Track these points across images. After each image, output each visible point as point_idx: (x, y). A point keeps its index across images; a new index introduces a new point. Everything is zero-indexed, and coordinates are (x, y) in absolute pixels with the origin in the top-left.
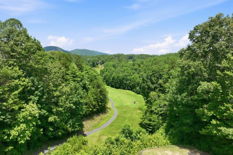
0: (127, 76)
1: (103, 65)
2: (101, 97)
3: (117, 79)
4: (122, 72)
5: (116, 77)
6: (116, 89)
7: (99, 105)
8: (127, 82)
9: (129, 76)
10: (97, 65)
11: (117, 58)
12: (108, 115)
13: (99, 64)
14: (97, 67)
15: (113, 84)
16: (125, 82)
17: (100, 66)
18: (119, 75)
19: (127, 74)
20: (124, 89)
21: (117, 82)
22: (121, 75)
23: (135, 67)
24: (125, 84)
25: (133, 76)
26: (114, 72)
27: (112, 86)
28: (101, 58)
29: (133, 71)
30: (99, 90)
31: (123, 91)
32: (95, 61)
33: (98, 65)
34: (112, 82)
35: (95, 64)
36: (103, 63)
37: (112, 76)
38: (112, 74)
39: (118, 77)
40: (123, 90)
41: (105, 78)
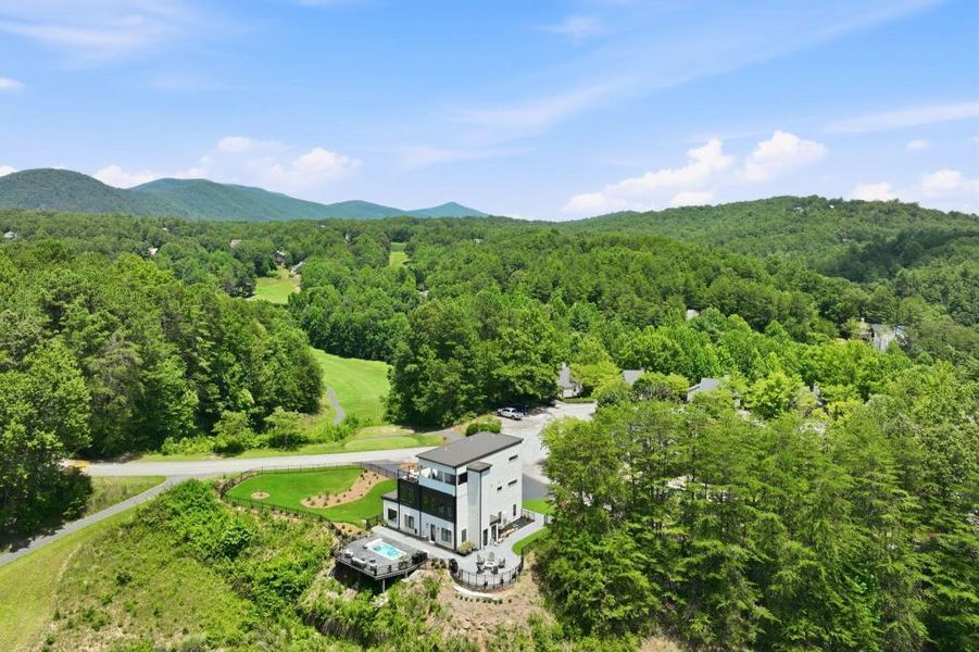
0: (375, 319)
1: (294, 268)
2: (311, 382)
3: (347, 327)
4: (361, 304)
5: (342, 323)
6: (342, 359)
7: (306, 397)
8: (377, 338)
9: (383, 319)
10: (273, 268)
11: (347, 237)
12: (324, 416)
13: (279, 263)
14: (272, 276)
15: (334, 343)
16: (370, 337)
17: (282, 271)
18: (352, 317)
19: (375, 312)
20: (368, 357)
21: (347, 339)
22: (359, 315)
23: (404, 288)
24: (371, 343)
25: (392, 321)
26: (335, 304)
27: (330, 351)
28: (288, 240)
29: (395, 302)
30: (306, 368)
31: (364, 365)
32: (265, 252)
33: (276, 269)
34: (331, 336)
35: (266, 263)
36: (295, 260)
37: (332, 319)
38: (329, 313)
39: (350, 321)
40: (362, 361)
41: (309, 323)
